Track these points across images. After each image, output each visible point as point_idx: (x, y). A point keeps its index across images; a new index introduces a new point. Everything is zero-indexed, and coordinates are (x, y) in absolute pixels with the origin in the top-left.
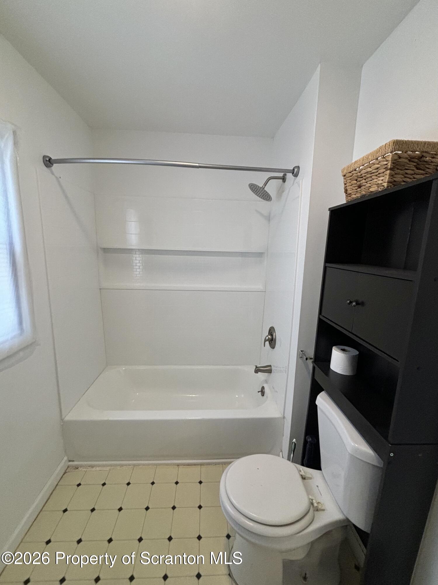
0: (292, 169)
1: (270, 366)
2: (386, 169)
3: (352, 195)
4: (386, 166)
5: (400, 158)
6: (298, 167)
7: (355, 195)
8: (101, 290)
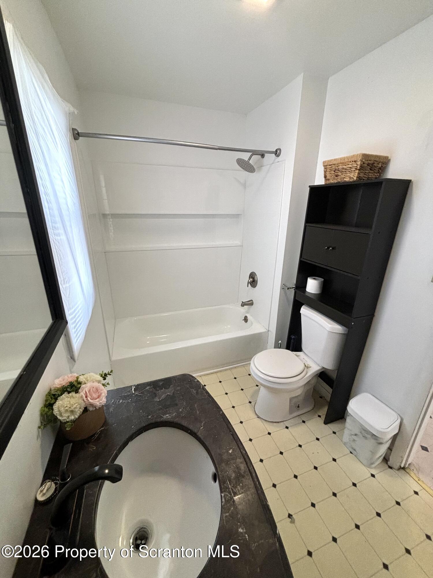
0: (275, 150)
1: (252, 300)
2: (356, 169)
3: (331, 180)
4: (356, 167)
5: (364, 163)
6: (280, 150)
7: (333, 180)
8: (106, 253)
